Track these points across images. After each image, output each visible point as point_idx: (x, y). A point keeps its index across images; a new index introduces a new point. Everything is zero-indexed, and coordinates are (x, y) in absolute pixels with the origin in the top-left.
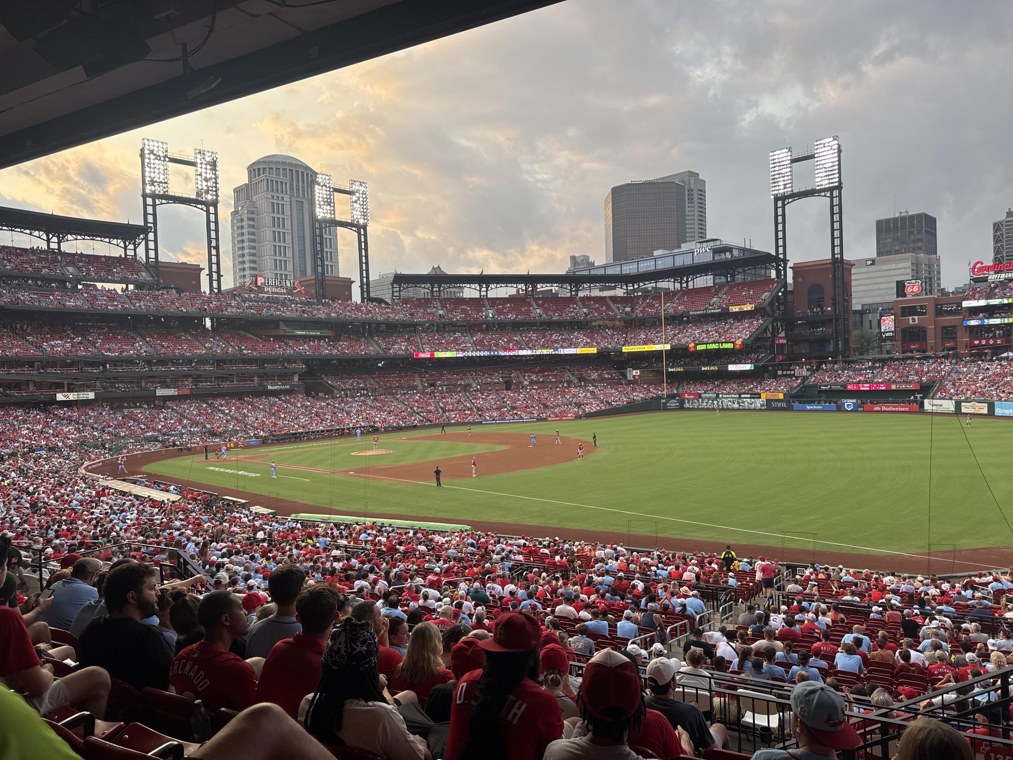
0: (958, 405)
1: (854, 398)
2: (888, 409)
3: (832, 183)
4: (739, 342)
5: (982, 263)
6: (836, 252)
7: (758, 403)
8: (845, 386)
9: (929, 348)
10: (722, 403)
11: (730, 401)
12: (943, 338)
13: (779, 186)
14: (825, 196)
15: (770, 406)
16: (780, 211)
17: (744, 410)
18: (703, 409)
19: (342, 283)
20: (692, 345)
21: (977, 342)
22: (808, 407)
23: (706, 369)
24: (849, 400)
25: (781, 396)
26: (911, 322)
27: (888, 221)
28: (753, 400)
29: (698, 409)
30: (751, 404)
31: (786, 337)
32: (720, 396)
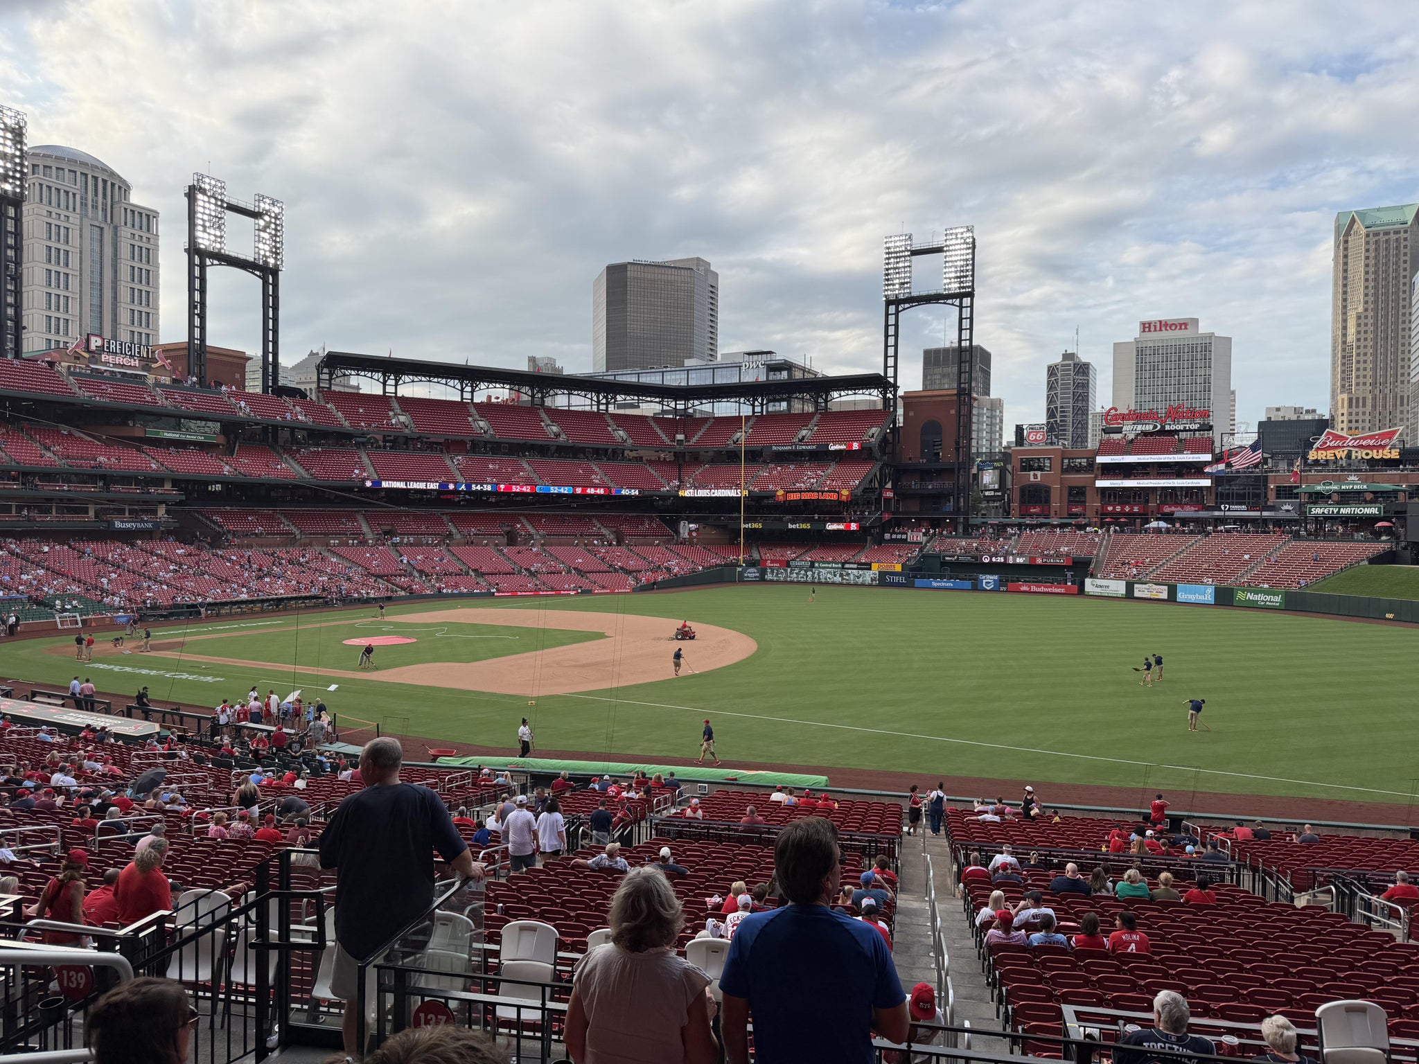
0: (1130, 587)
1: (996, 574)
2: (1039, 590)
3: (963, 288)
4: (845, 492)
5: (1116, 410)
6: (963, 381)
7: (868, 576)
8: (975, 558)
9: (1052, 513)
10: (818, 574)
11: (830, 573)
12: (1070, 501)
13: (893, 285)
14: (953, 304)
15: (884, 581)
16: (892, 320)
17: (848, 584)
18: (792, 582)
19: (230, 359)
20: (780, 493)
21: (1110, 508)
22: (935, 584)
23: (794, 526)
24: (988, 576)
25: (898, 568)
26: (1032, 479)
27: (937, 351)
28: (861, 572)
29: (785, 582)
30: (858, 578)
31: (893, 489)
32: (817, 565)
